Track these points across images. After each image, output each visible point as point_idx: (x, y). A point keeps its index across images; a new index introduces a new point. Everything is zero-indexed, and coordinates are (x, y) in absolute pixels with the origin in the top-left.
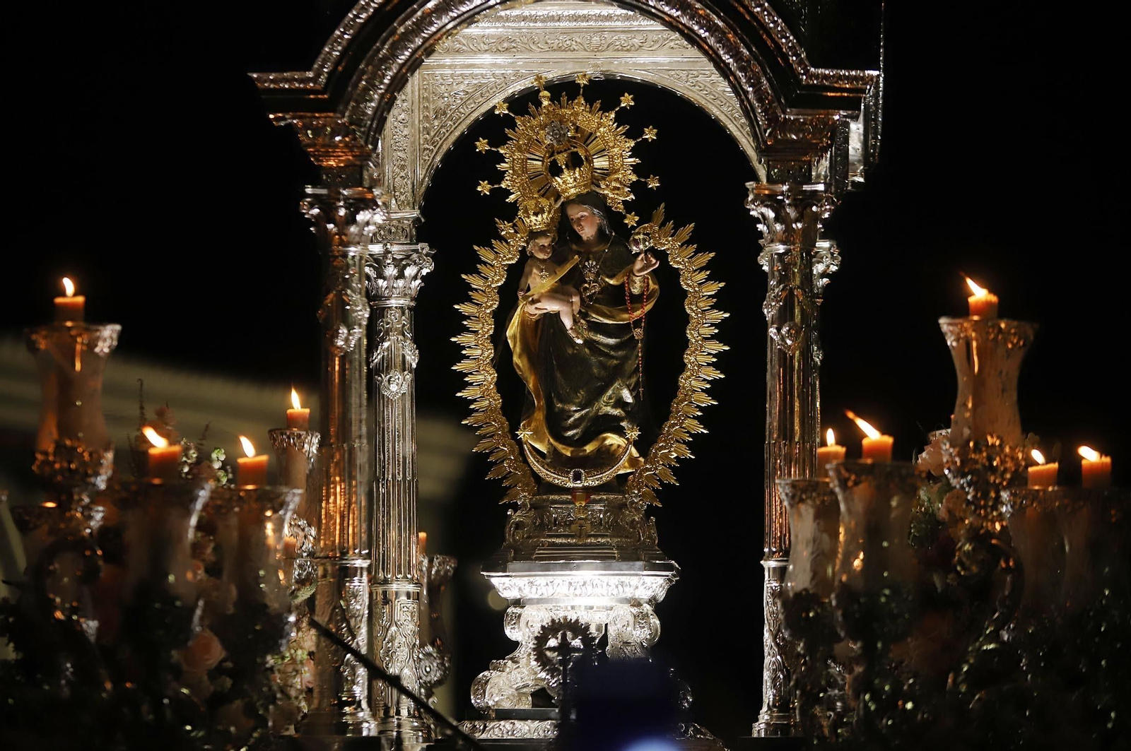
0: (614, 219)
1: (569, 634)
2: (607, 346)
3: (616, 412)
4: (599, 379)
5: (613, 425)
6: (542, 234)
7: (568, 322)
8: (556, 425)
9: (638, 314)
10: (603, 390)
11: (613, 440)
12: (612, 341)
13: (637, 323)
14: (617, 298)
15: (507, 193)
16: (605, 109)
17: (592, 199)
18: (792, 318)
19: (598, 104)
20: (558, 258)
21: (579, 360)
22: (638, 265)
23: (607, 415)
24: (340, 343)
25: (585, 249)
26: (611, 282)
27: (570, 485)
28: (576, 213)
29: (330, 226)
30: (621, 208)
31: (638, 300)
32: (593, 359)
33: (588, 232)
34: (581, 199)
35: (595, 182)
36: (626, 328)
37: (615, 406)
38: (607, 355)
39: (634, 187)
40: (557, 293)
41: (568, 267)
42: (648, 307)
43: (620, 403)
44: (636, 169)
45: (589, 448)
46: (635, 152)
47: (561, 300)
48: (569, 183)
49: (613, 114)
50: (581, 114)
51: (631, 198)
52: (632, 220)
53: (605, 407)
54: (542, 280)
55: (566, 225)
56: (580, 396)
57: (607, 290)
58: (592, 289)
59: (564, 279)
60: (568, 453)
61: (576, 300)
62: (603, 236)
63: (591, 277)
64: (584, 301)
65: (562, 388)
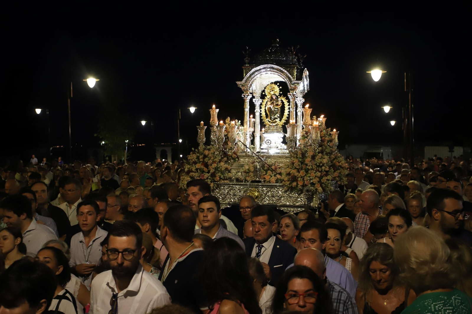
0: (277, 97)
2: (276, 110)
3: (277, 117)
6: (269, 98)
7: (272, 108)
8: (271, 118)
10: (275, 115)
11: (277, 120)
15: (266, 94)
16: (276, 85)
17: (275, 94)
20: (271, 100)
21: (273, 112)
22: (280, 101)
25: (274, 100)
27: (272, 125)
28: (273, 96)
30: (278, 95)
31: (279, 105)
33: (274, 98)
34: (273, 95)
36: (278, 108)
40: (271, 104)
42: (281, 106)
43: (278, 116)
44: (279, 91)
45: (274, 121)
46: (279, 89)
48: (272, 93)
49: (277, 85)
50: (273, 85)
51: (279, 94)
52: (279, 97)
53: (276, 116)
54: (269, 103)
55: (272, 97)
56: (273, 115)
57: (276, 104)
58: (275, 104)
59: (272, 103)
60: (272, 121)
61: (273, 105)
62: (276, 98)
63: (274, 103)
64: (274, 105)
65: (271, 115)
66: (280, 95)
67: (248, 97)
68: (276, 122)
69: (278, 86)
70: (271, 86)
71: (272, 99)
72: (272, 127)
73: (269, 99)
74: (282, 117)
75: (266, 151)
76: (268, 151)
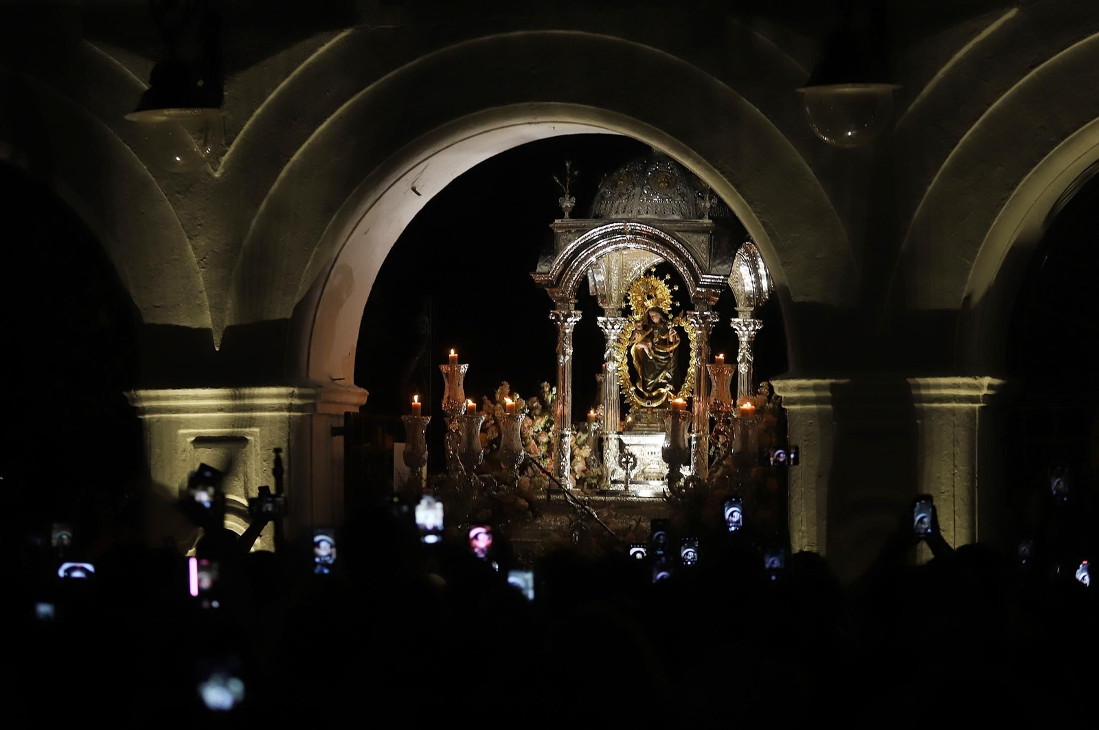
0: (665, 316)
1: (629, 457)
2: (662, 359)
3: (665, 381)
4: (658, 370)
5: (663, 386)
6: (639, 321)
7: (647, 351)
8: (644, 385)
9: (671, 348)
10: (659, 374)
11: (663, 390)
12: (663, 358)
13: (671, 352)
14: (665, 343)
15: (631, 306)
16: (661, 279)
17: (657, 310)
18: (701, 355)
19: (658, 278)
20: (645, 328)
21: (651, 363)
22: (670, 333)
23: (661, 382)
24: (561, 361)
25: (655, 326)
26: (663, 337)
27: (647, 406)
28: (652, 314)
29: (559, 323)
30: (667, 312)
31: (671, 344)
32: (656, 364)
33: (656, 320)
34: (653, 310)
35: (658, 303)
36: (667, 353)
37: (664, 379)
38: (661, 362)
39: (671, 306)
40: (644, 341)
41: (648, 333)
42: (675, 346)
43: (666, 378)
44: (672, 299)
45: (654, 394)
46: (671, 294)
47: (644, 344)
48: (649, 304)
49: (663, 281)
50: (653, 281)
51: (670, 309)
52: (671, 317)
53: (661, 379)
54: (639, 337)
55: (649, 318)
56: (652, 376)
57: (661, 340)
58: (656, 340)
59: (647, 337)
60: (647, 395)
61: (650, 344)
62: (661, 321)
63: (656, 336)
64: (653, 344)
65: (647, 374)
66: (675, 311)
67: (569, 320)
68: (660, 395)
69: (666, 283)
70: (647, 283)
71: (649, 323)
72: (646, 413)
73: (639, 324)
74: (683, 382)
75: (621, 487)
76: (626, 488)
